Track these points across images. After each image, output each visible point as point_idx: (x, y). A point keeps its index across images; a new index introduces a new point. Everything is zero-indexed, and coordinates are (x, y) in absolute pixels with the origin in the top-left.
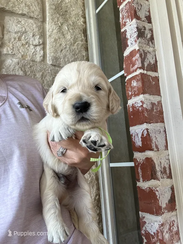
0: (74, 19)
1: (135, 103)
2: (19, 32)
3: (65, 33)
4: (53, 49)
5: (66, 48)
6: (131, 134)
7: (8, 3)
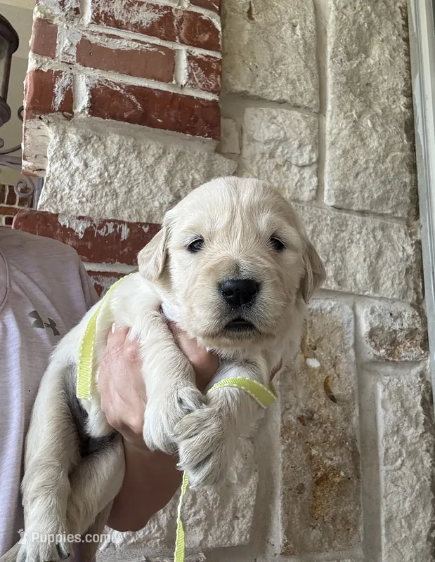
0: (386, 101)
2: (273, 140)
3: (366, 134)
4: (338, 173)
5: (366, 168)
7: (254, 80)
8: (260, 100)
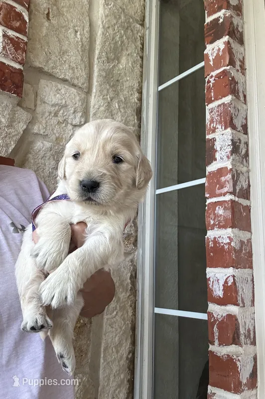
0: (127, 93)
1: (219, 237)
2: (57, 104)
3: (114, 112)
6: (208, 277)
7: (47, 62)
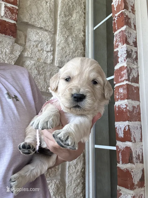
0: (77, 33)
1: (121, 105)
2: (37, 41)
3: (69, 43)
4: (60, 55)
5: (69, 55)
6: (116, 127)
7: (31, 19)
8: (33, 26)
